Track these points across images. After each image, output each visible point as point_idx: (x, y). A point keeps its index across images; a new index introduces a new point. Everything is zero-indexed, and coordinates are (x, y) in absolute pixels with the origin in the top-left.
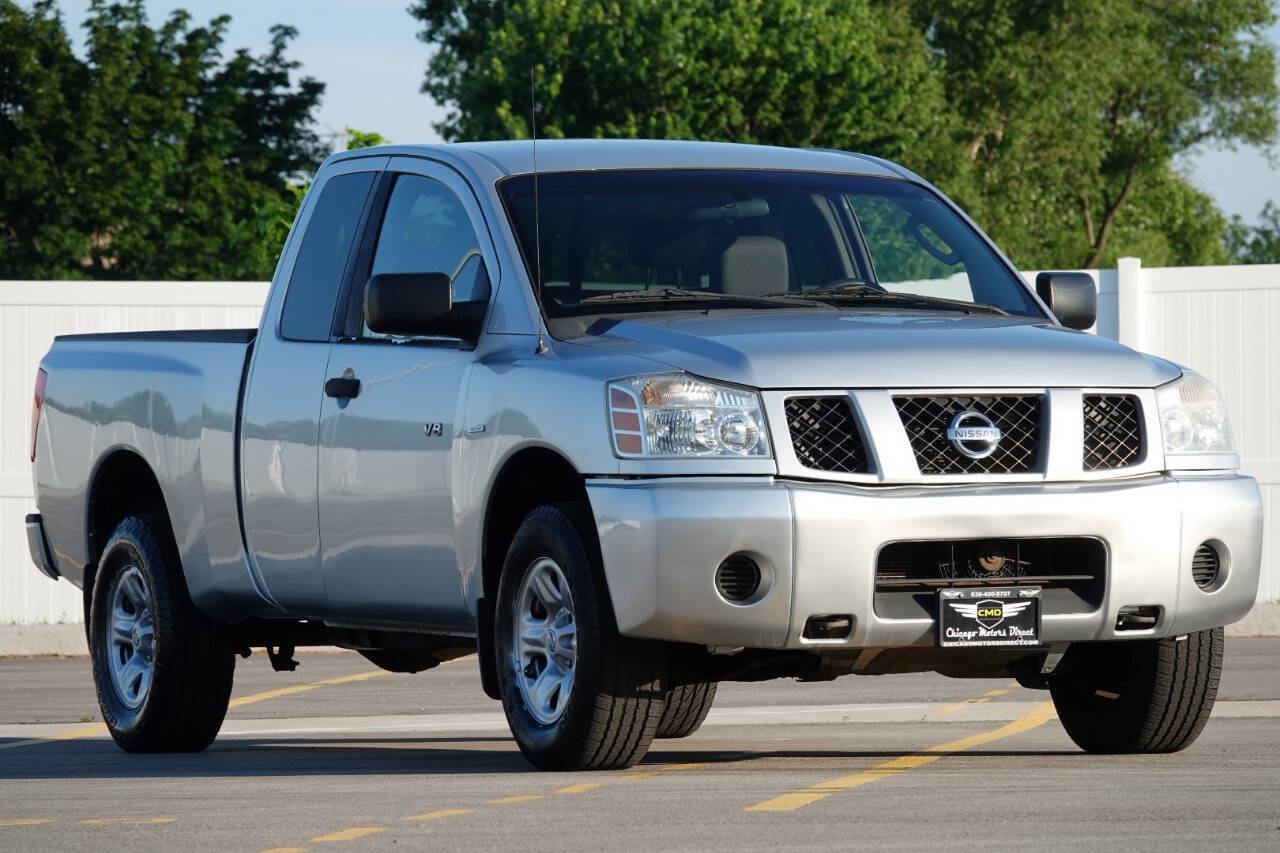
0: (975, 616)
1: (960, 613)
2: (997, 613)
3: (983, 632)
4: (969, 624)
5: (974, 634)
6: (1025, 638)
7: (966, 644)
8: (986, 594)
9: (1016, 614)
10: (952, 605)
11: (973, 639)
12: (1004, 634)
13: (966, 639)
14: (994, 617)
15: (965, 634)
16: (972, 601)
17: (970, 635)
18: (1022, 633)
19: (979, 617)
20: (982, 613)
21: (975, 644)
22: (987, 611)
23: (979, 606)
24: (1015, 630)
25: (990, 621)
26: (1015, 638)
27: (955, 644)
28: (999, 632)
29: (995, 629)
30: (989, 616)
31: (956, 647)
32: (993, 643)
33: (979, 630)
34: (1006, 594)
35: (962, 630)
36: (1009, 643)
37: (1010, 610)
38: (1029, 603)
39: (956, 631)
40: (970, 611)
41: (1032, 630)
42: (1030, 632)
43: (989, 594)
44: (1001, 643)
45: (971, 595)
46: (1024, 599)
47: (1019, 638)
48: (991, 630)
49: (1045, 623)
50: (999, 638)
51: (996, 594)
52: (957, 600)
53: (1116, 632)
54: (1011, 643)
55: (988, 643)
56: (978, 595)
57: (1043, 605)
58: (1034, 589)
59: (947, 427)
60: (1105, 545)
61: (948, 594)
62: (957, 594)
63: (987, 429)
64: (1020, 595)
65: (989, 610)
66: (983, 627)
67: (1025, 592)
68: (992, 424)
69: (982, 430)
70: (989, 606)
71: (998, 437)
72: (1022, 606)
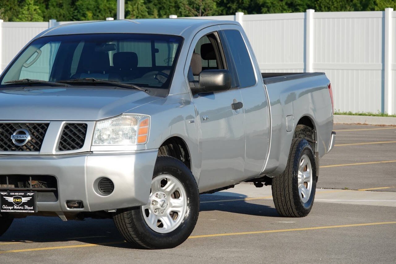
0: (13, 201)
1: (7, 200)
2: (20, 200)
3: (15, 207)
4: (10, 204)
5: (12, 208)
6: (30, 210)
7: (9, 211)
9: (27, 201)
10: (4, 197)
11: (12, 209)
12: (23, 208)
13: (9, 209)
15: (9, 208)
16: (11, 196)
17: (11, 208)
18: (29, 208)
19: (14, 202)
20: (15, 200)
21: (12, 211)
22: (16, 200)
23: (14, 198)
24: (26, 207)
25: (18, 203)
26: (26, 210)
28: (21, 207)
29: (20, 206)
30: (17, 202)
31: (5, 212)
32: (18, 211)
33: (14, 206)
34: (23, 194)
35: (8, 206)
36: (23, 211)
37: (24, 200)
38: (31, 198)
39: (6, 206)
40: (11, 199)
41: (32, 207)
42: (32, 208)
43: (17, 194)
44: (21, 211)
45: (11, 194)
46: (29, 196)
47: (28, 210)
48: (18, 206)
49: (37, 205)
50: (21, 209)
51: (20, 194)
52: (6, 196)
53: (68, 209)
54: (25, 211)
55: (17, 211)
56: (13, 194)
57: (37, 199)
58: (32, 193)
59: (12, 134)
60: (57, 178)
61: (2, 193)
62: (5, 193)
63: (24, 136)
64: (27, 195)
65: (17, 200)
66: (15, 205)
67: (29, 194)
68: (27, 134)
69: (22, 136)
70: (17, 198)
71: (29, 138)
72: (29, 198)
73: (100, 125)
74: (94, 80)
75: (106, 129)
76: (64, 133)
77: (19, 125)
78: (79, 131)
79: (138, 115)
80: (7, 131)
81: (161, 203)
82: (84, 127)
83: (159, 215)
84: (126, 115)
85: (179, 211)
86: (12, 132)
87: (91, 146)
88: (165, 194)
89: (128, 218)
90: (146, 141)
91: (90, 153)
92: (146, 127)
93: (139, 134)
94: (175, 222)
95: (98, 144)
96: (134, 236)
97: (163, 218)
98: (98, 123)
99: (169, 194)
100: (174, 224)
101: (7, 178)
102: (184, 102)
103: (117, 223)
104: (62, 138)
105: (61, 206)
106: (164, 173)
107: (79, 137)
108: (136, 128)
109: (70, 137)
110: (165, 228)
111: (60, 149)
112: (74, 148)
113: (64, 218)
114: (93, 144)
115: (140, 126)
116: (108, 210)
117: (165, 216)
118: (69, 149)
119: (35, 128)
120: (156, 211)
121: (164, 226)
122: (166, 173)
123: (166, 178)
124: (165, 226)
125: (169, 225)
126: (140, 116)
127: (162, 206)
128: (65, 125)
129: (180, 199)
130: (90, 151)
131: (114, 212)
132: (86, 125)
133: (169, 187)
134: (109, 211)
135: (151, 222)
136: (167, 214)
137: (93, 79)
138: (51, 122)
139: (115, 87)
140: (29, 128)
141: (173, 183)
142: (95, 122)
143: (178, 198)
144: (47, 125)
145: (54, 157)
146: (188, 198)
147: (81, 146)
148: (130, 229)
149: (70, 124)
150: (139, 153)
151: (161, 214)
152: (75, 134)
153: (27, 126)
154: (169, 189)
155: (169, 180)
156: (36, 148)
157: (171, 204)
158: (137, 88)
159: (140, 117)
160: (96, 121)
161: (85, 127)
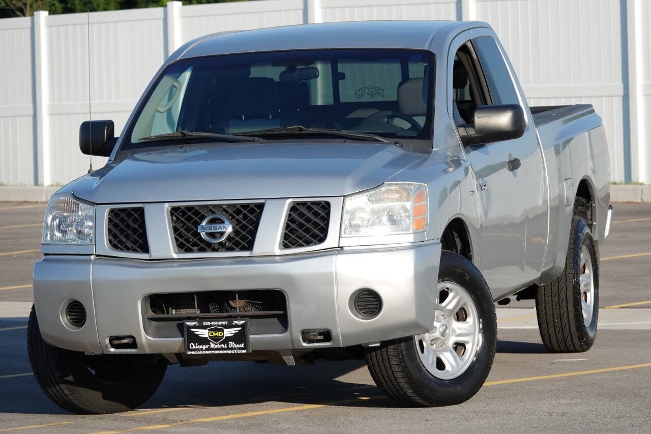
0: (207, 336)
1: (198, 335)
2: (221, 334)
3: (212, 346)
4: (204, 341)
5: (207, 346)
6: (240, 349)
7: (201, 352)
8: (212, 323)
9: (233, 335)
10: (192, 330)
11: (206, 350)
12: (226, 347)
13: (202, 350)
14: (219, 336)
15: (201, 347)
16: (205, 327)
17: (204, 347)
18: (238, 346)
19: (209, 337)
20: (211, 334)
21: (207, 352)
22: (214, 333)
23: (209, 330)
24: (232, 344)
25: (216, 339)
26: (232, 349)
27: (194, 353)
28: (223, 345)
29: (220, 344)
30: (216, 336)
31: (195, 354)
32: (218, 352)
33: (210, 345)
34: (225, 323)
35: (199, 344)
36: (228, 352)
37: (228, 333)
38: (240, 328)
39: (195, 345)
40: (204, 333)
41: (243, 344)
42: (242, 346)
43: (216, 323)
44: (224, 352)
45: (204, 324)
46: (236, 326)
47: (235, 349)
48: (217, 344)
49: (251, 340)
50: (222, 349)
51: (220, 323)
52: (195, 327)
53: (305, 344)
54: (230, 352)
55: (216, 352)
56: (208, 323)
57: (250, 329)
58: (242, 320)
59: (199, 224)
60: (285, 294)
61: (188, 323)
62: (194, 323)
63: (222, 226)
64: (234, 324)
65: (216, 333)
66: (213, 342)
67: (236, 322)
68: (227, 222)
69: (218, 226)
70: (216, 330)
71: (229, 229)
72: (236, 330)
73: (351, 203)
74: (301, 130)
75: (361, 209)
76: (290, 219)
77: (210, 209)
78: (316, 214)
79: (409, 184)
80: (189, 219)
81: (441, 330)
82: (323, 207)
83: (436, 350)
84: (390, 185)
85: (468, 342)
86: (199, 221)
87: (340, 238)
88: (444, 314)
89: (396, 356)
90: (425, 226)
91: (340, 249)
92: (423, 203)
93: (416, 215)
94: (462, 360)
95: (349, 234)
96: (405, 386)
97: (444, 355)
98: (348, 200)
99: (450, 315)
100: (461, 363)
101: (195, 297)
102: (452, 161)
103: (374, 366)
104: (287, 226)
105: (292, 340)
106: (445, 279)
107: (316, 225)
108: (408, 205)
109: (301, 225)
110: (448, 372)
111: (286, 246)
112: (308, 243)
113: (290, 361)
114: (343, 235)
115: (416, 201)
116: (368, 344)
117: (446, 351)
118: (300, 246)
119: (238, 212)
120: (432, 342)
121: (446, 368)
122: (447, 279)
123: (447, 288)
124: (448, 367)
125: (454, 366)
126: (412, 185)
127: (443, 334)
128: (291, 205)
129: (468, 323)
130: (339, 247)
131: (378, 347)
132: (328, 204)
133: (451, 303)
134: (370, 346)
135: (428, 361)
136: (448, 347)
137: (300, 128)
138: (267, 200)
139: (344, 140)
140: (227, 212)
141: (457, 296)
142: (342, 198)
143: (465, 320)
144: (261, 207)
145: (277, 258)
146: (481, 320)
147: (322, 240)
148: (399, 375)
149: (299, 203)
150: (417, 246)
151: (441, 348)
152: (308, 220)
153: (224, 210)
154: (450, 307)
155: (452, 290)
156: (244, 246)
157: (454, 331)
158: (381, 140)
159: (412, 187)
160: (344, 196)
161: (326, 207)
